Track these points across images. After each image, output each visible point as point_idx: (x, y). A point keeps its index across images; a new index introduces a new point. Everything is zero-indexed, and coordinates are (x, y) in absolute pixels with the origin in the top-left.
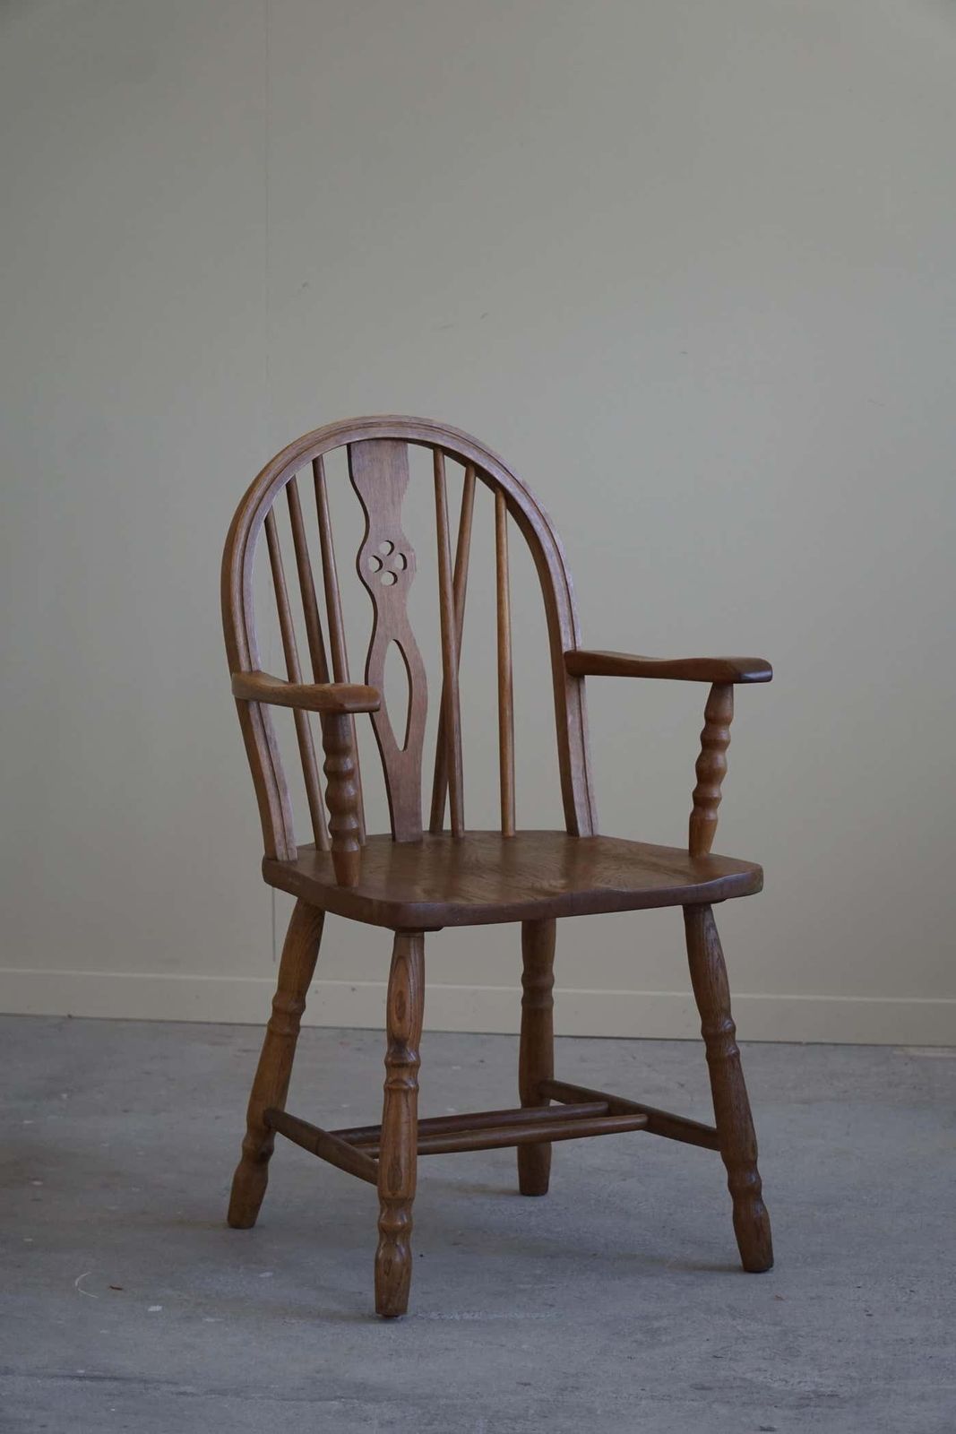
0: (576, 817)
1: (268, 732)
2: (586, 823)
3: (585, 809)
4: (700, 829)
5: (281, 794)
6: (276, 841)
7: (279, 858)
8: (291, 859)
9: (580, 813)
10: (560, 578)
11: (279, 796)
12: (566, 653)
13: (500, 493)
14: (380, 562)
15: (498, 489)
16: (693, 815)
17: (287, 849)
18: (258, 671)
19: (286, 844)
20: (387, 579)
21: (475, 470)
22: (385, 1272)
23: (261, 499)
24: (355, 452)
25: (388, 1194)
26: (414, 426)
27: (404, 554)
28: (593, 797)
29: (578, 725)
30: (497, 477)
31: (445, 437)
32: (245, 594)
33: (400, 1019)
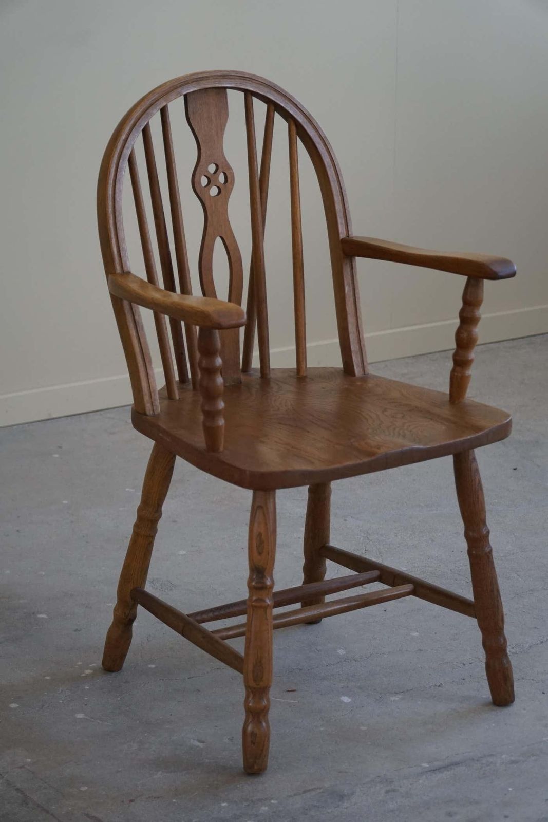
0: (352, 362)
1: (136, 317)
2: (360, 365)
3: (359, 356)
4: (458, 383)
5: (148, 366)
6: (145, 400)
7: (148, 413)
8: (156, 413)
9: (356, 358)
10: (336, 183)
11: (146, 366)
12: (343, 239)
13: (292, 123)
14: (209, 179)
15: (290, 119)
16: (453, 371)
17: (152, 406)
18: (129, 273)
19: (152, 402)
20: (214, 191)
21: (273, 107)
22: (252, 742)
23: (126, 140)
24: (190, 100)
25: (252, 684)
26: (231, 77)
27: (225, 171)
28: (364, 345)
29: (351, 293)
30: (290, 111)
31: (254, 85)
32: (117, 214)
33: (260, 554)
